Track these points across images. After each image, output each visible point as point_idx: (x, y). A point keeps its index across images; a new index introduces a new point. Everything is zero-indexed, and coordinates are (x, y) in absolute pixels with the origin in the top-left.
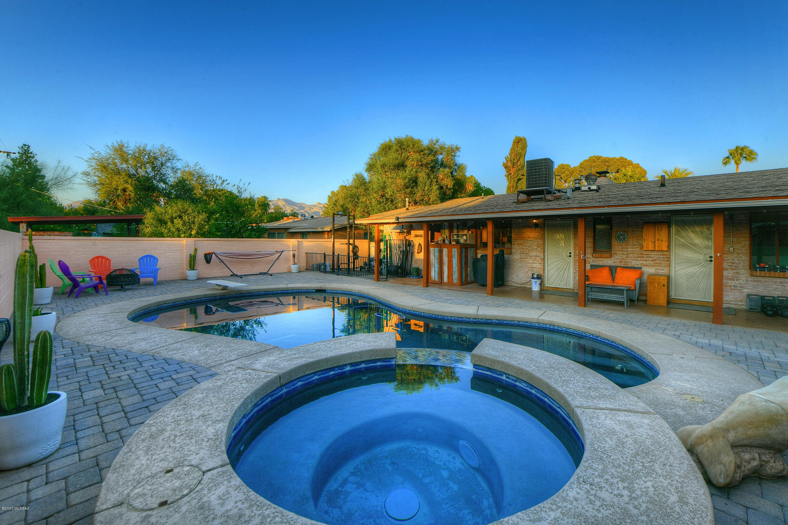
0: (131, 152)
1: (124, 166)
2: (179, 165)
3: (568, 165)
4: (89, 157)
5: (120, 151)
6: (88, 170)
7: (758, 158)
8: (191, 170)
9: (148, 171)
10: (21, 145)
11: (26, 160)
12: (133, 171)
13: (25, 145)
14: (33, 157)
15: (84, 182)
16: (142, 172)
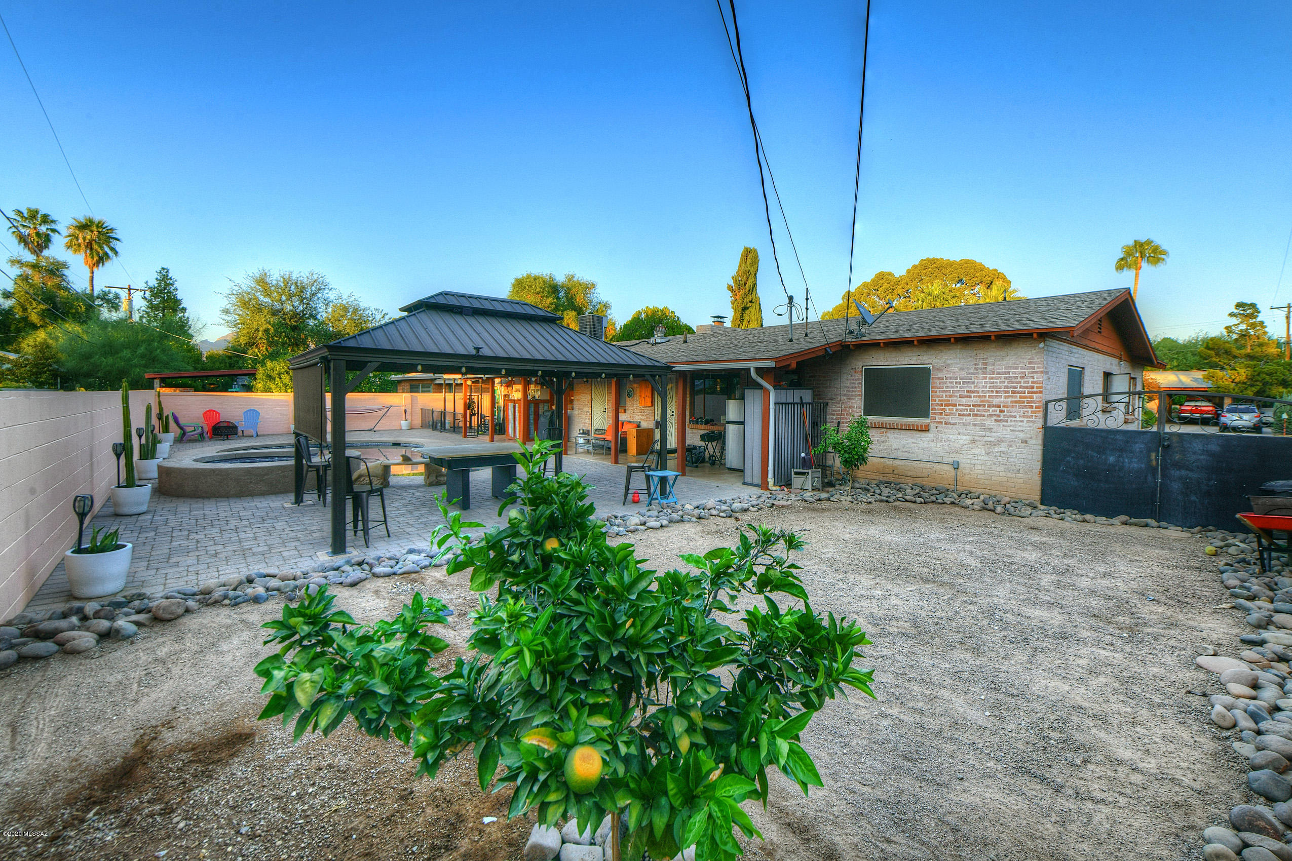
0: (274, 283)
1: (267, 300)
2: (332, 296)
3: (890, 274)
4: (229, 292)
5: (262, 281)
6: (228, 307)
7: (1168, 260)
8: (345, 302)
9: (296, 304)
10: (159, 269)
11: (165, 289)
12: (278, 306)
13: (163, 269)
14: (172, 285)
15: (223, 322)
16: (288, 307)
